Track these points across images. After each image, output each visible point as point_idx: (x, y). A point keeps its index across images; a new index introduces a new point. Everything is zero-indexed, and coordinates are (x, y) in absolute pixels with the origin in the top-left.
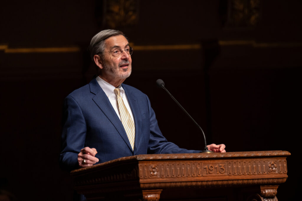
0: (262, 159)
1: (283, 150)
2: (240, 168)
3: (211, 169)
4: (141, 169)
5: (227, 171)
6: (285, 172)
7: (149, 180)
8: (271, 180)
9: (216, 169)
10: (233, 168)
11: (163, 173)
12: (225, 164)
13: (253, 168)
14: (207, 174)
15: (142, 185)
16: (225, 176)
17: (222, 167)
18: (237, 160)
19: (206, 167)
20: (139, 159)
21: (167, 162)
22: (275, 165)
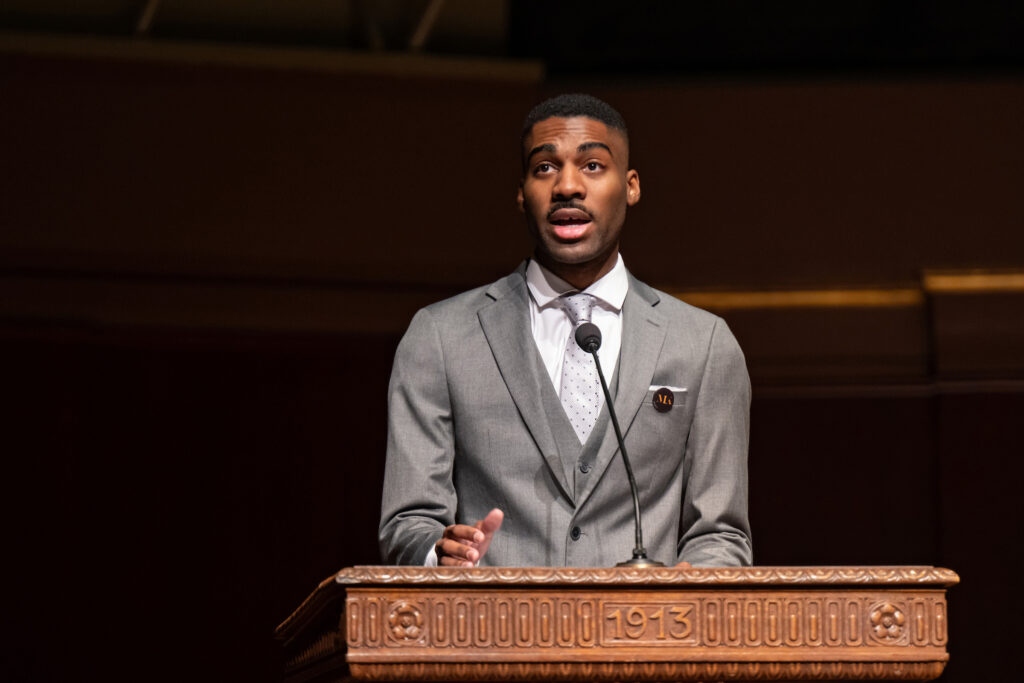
0: (844, 595)
1: (939, 563)
2: (753, 622)
3: (632, 623)
4: (352, 615)
5: (698, 629)
6: (940, 640)
7: (387, 654)
8: (881, 666)
9: (653, 622)
10: (723, 622)
11: (441, 631)
12: (691, 606)
13: (804, 623)
14: (617, 638)
15: (356, 670)
16: (689, 646)
17: (679, 618)
18: (741, 595)
19: (616, 613)
20: (343, 581)
21: (461, 595)
22: (897, 615)
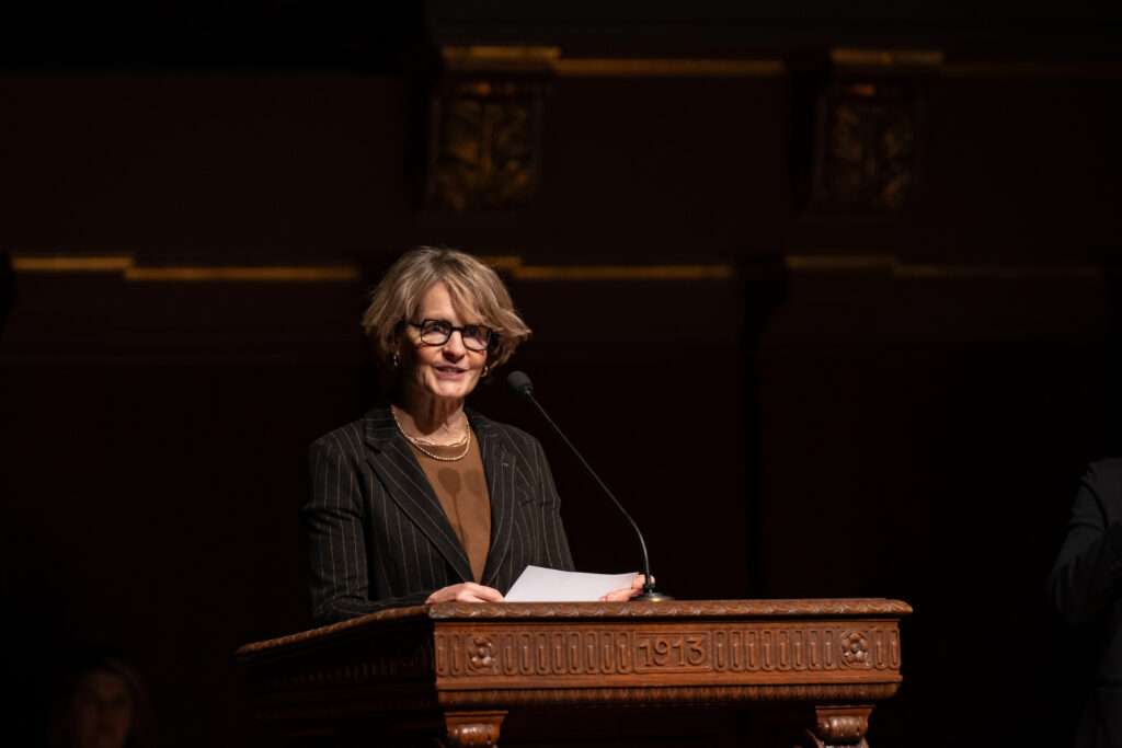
0: (822, 624)
1: (890, 596)
2: (752, 650)
3: (657, 648)
4: (440, 647)
5: (710, 657)
6: (895, 664)
7: (466, 682)
8: (850, 687)
9: (676, 651)
10: (729, 650)
11: (510, 661)
12: (704, 636)
13: (792, 650)
14: (648, 666)
15: (443, 697)
16: (704, 672)
17: (695, 646)
18: (742, 626)
19: (646, 643)
20: (435, 616)
21: (525, 628)
22: (862, 641)
